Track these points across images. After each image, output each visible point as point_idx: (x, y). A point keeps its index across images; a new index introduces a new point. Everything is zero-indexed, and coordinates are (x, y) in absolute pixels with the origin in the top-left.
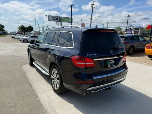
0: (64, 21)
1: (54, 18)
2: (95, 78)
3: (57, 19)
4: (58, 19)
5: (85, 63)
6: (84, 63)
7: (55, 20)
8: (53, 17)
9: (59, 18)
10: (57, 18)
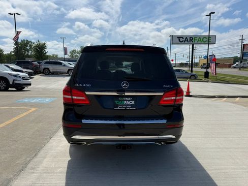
0: (199, 42)
1: (181, 40)
2: (84, 121)
3: (185, 41)
4: (188, 41)
5: (72, 96)
7: (183, 43)
8: (179, 37)
9: (190, 38)
10: (186, 38)
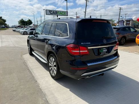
0: (60, 15)
1: (51, 12)
2: (89, 65)
3: (53, 13)
4: (54, 13)
5: (80, 51)
6: (78, 51)
7: (52, 14)
8: (50, 11)
9: (56, 12)
10: (54, 12)
